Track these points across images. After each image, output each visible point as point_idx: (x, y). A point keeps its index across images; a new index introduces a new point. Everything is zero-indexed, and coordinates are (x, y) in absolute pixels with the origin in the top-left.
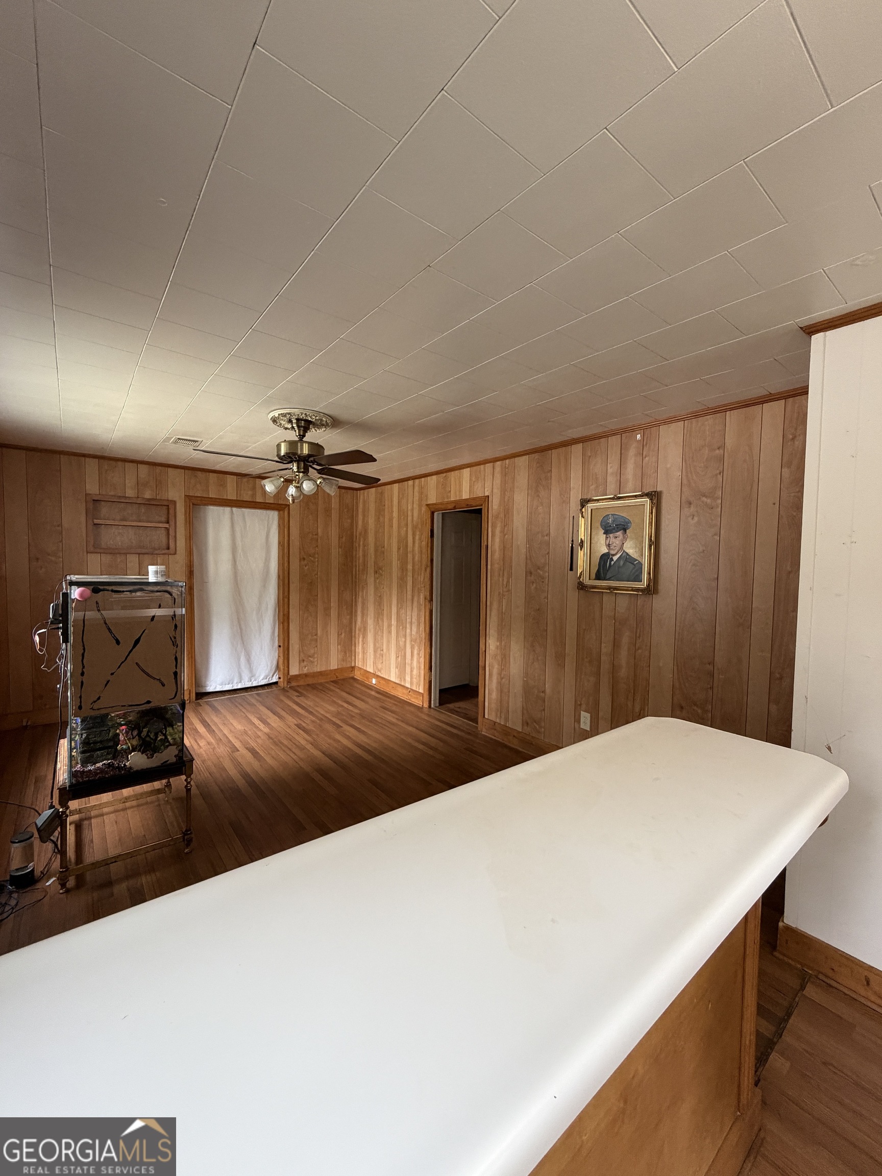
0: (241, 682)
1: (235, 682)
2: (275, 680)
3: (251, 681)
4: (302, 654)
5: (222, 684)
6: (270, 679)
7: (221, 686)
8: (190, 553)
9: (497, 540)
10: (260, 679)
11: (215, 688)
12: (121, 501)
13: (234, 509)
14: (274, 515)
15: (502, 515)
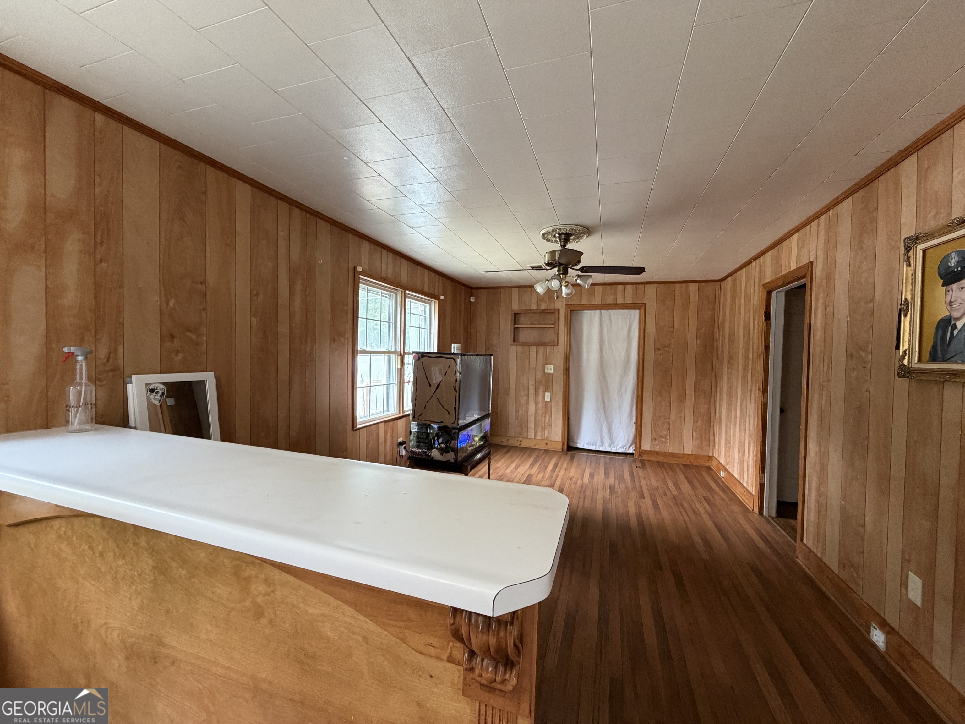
0: (602, 445)
1: (598, 444)
2: (631, 451)
3: (610, 447)
4: (654, 433)
5: (588, 444)
6: (627, 449)
7: (587, 446)
8: (569, 345)
9: (820, 315)
10: (618, 447)
11: (583, 446)
12: (529, 312)
13: (603, 311)
14: (635, 314)
15: (824, 283)
